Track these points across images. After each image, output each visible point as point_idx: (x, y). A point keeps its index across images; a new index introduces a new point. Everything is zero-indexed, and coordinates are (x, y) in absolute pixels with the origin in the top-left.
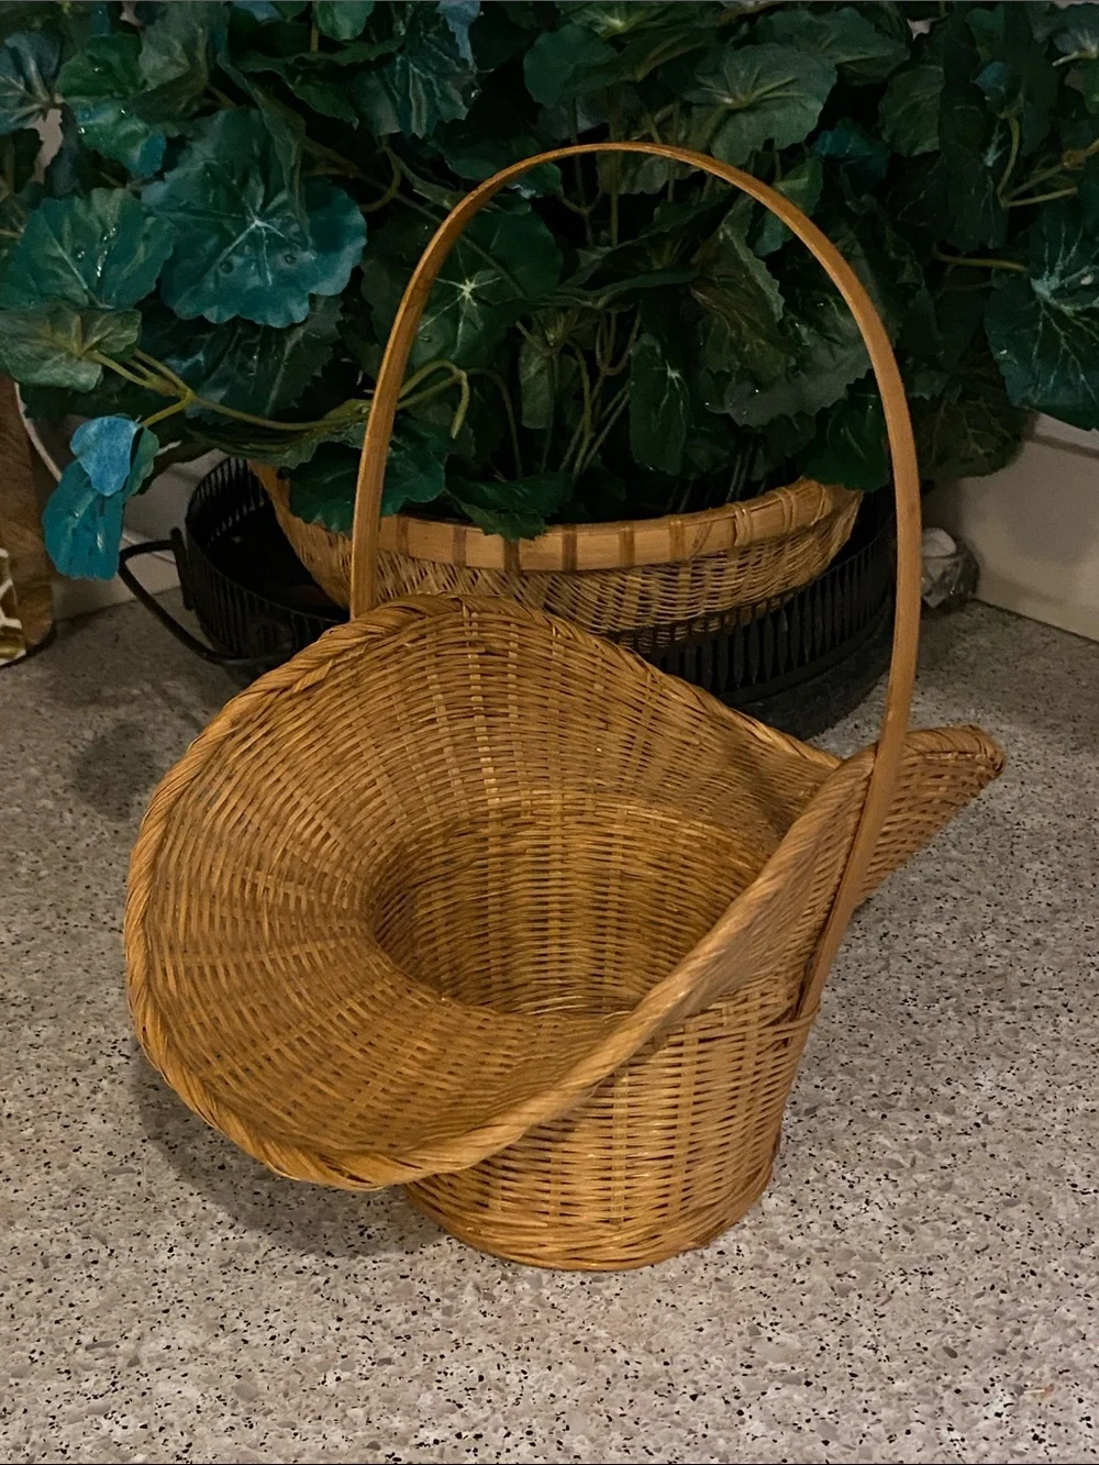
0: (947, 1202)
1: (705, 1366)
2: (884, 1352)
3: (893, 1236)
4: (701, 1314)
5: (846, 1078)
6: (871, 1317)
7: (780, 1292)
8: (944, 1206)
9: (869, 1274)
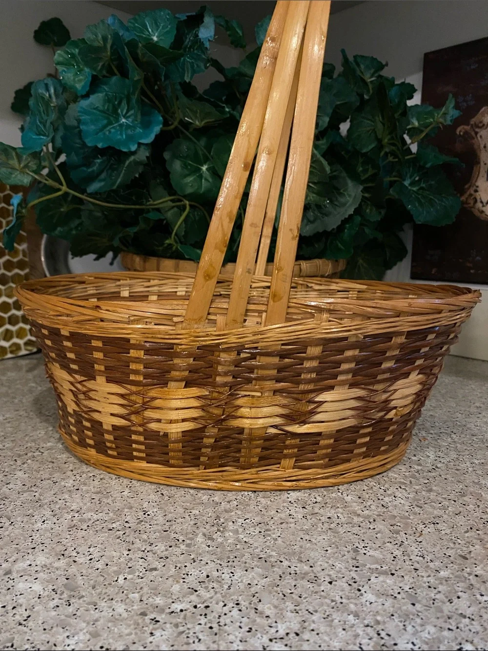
0: (432, 495)
1: (333, 567)
2: (428, 558)
3: (413, 509)
4: (325, 544)
6: (414, 542)
7: (364, 533)
8: (432, 497)
9: (406, 524)
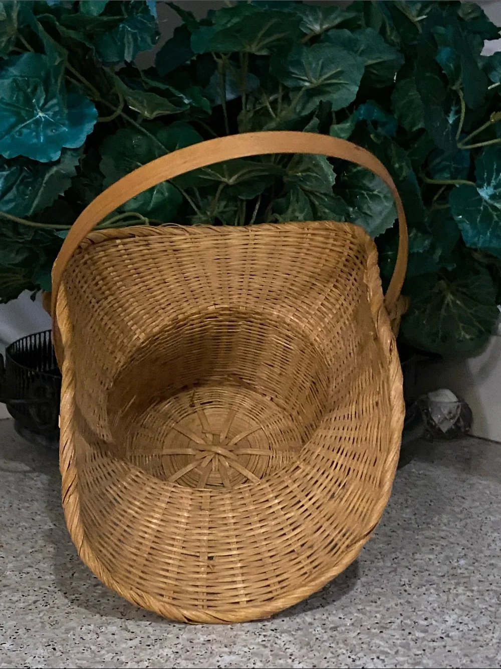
5: (360, 616)
